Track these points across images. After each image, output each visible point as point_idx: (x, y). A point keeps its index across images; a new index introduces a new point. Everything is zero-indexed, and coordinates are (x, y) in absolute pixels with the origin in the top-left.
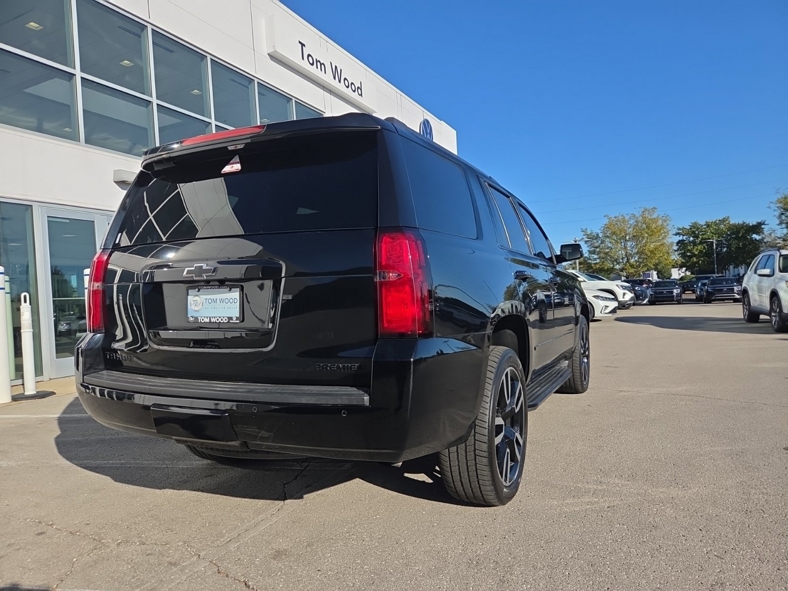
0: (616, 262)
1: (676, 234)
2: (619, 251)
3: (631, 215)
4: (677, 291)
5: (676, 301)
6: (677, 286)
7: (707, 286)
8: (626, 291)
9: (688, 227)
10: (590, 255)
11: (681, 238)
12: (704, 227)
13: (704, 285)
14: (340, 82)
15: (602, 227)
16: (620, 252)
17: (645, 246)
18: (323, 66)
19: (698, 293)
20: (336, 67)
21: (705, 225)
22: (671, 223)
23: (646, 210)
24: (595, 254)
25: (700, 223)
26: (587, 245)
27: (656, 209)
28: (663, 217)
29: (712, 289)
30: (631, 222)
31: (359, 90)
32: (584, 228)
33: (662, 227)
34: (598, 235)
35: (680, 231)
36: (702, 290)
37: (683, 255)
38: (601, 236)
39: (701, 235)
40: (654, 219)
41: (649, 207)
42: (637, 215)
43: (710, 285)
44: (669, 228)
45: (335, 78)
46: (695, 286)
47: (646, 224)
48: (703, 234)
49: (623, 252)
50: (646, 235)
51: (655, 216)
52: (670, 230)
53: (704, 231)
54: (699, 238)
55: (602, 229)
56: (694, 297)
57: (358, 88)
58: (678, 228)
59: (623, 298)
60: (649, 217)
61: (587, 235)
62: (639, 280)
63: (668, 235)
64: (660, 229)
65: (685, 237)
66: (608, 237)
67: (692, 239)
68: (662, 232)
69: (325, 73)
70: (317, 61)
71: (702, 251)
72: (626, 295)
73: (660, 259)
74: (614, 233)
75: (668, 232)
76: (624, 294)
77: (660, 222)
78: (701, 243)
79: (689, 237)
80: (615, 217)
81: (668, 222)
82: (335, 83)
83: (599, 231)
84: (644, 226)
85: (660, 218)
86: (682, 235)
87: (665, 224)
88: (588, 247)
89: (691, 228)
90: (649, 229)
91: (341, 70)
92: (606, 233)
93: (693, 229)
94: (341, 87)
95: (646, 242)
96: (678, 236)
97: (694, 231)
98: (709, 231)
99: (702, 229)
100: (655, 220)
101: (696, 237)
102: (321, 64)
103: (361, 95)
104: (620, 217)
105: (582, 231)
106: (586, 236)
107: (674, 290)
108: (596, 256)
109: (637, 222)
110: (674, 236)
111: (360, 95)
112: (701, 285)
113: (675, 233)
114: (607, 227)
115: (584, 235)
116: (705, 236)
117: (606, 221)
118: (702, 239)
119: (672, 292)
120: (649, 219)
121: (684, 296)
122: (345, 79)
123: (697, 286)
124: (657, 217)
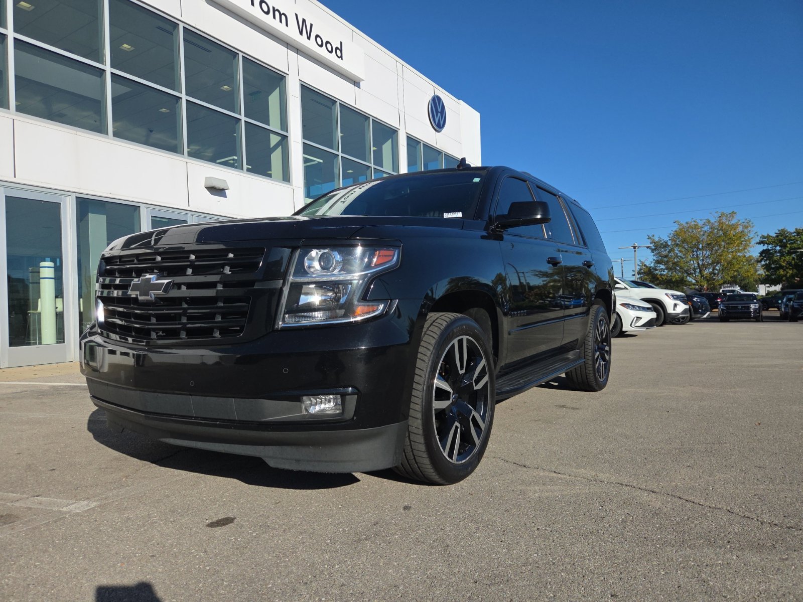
0: (687, 273)
1: (760, 243)
2: (690, 260)
3: (705, 221)
4: (755, 306)
5: (753, 318)
6: (755, 301)
7: (793, 301)
8: (678, 302)
9: (774, 235)
10: (656, 265)
11: (765, 247)
12: (793, 235)
13: (789, 300)
14: (309, 38)
15: (670, 234)
16: (692, 262)
17: (721, 256)
18: (283, 17)
19: (783, 309)
20: (304, 21)
21: (795, 232)
22: (754, 230)
23: (723, 214)
24: (662, 265)
25: (789, 231)
26: (653, 254)
27: (735, 213)
28: (743, 222)
29: (798, 305)
30: (705, 229)
31: (338, 52)
32: (651, 235)
33: (742, 234)
34: (666, 243)
35: (766, 240)
36: (787, 306)
37: (767, 267)
38: (669, 244)
39: (789, 244)
40: (733, 225)
41: (728, 211)
42: (713, 220)
43: (797, 300)
44: (751, 235)
45: (301, 33)
46: (780, 302)
47: (722, 231)
48: (792, 243)
49: (695, 262)
50: (723, 243)
51: (733, 222)
52: (752, 238)
53: (794, 240)
54: (787, 247)
55: (671, 236)
56: (778, 314)
57: (337, 48)
58: (762, 236)
59: (674, 310)
60: (727, 223)
61: (655, 242)
62: (713, 294)
63: (750, 243)
64: (740, 237)
65: (770, 246)
66: (677, 245)
67: (778, 248)
68: (743, 239)
69: (287, 25)
70: (274, 10)
71: (791, 263)
72: (678, 306)
73: (740, 270)
74: (684, 241)
75: (749, 240)
76: (675, 305)
77: (740, 229)
78: (789, 253)
79: (776, 247)
80: (687, 223)
81: (749, 228)
82: (302, 40)
83: (668, 239)
84: (721, 233)
85: (740, 225)
86: (766, 243)
87: (746, 231)
88: (654, 255)
89: (777, 236)
90: (726, 236)
91: (311, 25)
92: (675, 241)
93: (780, 237)
94: (311, 45)
95: (722, 252)
96: (762, 245)
97: (782, 239)
98: (799, 239)
99: (790, 237)
100: (734, 227)
101: (784, 246)
102: (281, 15)
103: (341, 57)
104: (693, 223)
105: (649, 238)
106: (653, 244)
107: (752, 305)
108: (662, 267)
109: (712, 228)
110: (757, 245)
111: (339, 57)
112: (787, 301)
113: (758, 241)
114: (677, 234)
115: (651, 243)
116: (795, 245)
117: (676, 227)
118: (791, 249)
119: (749, 308)
120: (727, 225)
121: (765, 314)
122: (317, 36)
123: (782, 302)
124: (737, 223)
